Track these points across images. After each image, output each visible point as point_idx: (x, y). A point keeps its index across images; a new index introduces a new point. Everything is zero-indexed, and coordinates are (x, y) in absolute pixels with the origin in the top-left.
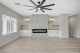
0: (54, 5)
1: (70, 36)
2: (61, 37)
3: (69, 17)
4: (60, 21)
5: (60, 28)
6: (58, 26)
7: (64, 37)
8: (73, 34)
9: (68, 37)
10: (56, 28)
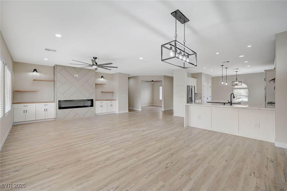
0: (117, 68)
1: (130, 110)
2: (117, 112)
3: (129, 78)
4: (115, 85)
5: (117, 96)
6: (112, 93)
7: (121, 112)
8: (133, 107)
9: (128, 111)
10: (109, 96)
